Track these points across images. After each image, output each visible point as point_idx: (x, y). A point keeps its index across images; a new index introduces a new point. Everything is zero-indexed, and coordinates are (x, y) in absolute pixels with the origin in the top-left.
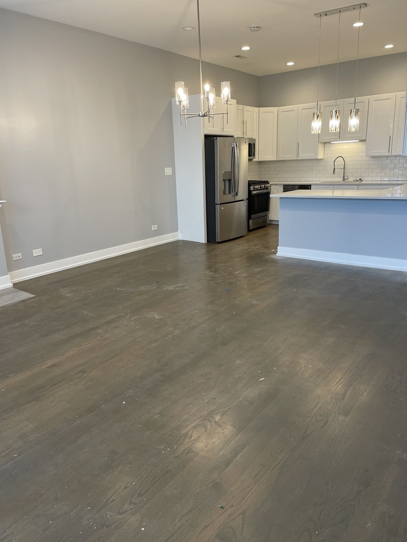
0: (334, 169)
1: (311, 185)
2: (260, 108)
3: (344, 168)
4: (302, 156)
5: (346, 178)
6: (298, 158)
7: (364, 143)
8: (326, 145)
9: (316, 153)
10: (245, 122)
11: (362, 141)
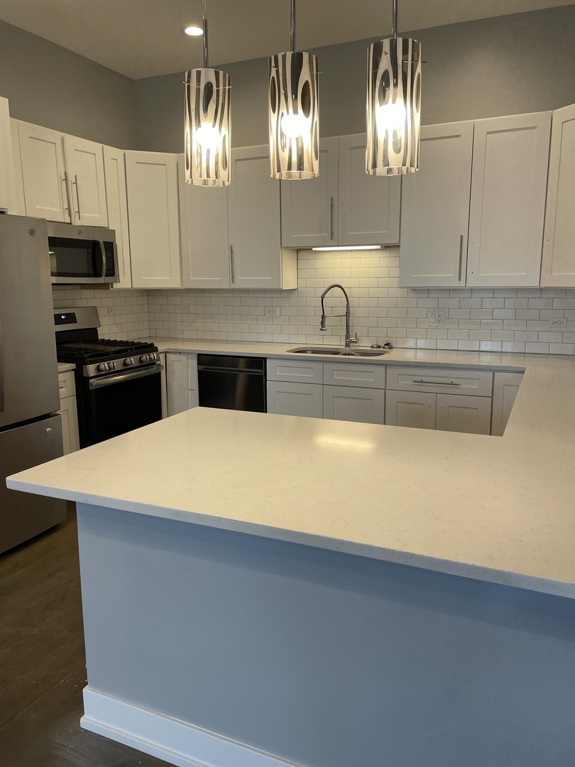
0: (323, 317)
1: (265, 359)
2: (127, 152)
3: (348, 315)
4: (243, 281)
5: (353, 339)
6: (233, 286)
7: (393, 253)
8: (302, 255)
9: (277, 274)
10: (71, 179)
11: (386, 247)
